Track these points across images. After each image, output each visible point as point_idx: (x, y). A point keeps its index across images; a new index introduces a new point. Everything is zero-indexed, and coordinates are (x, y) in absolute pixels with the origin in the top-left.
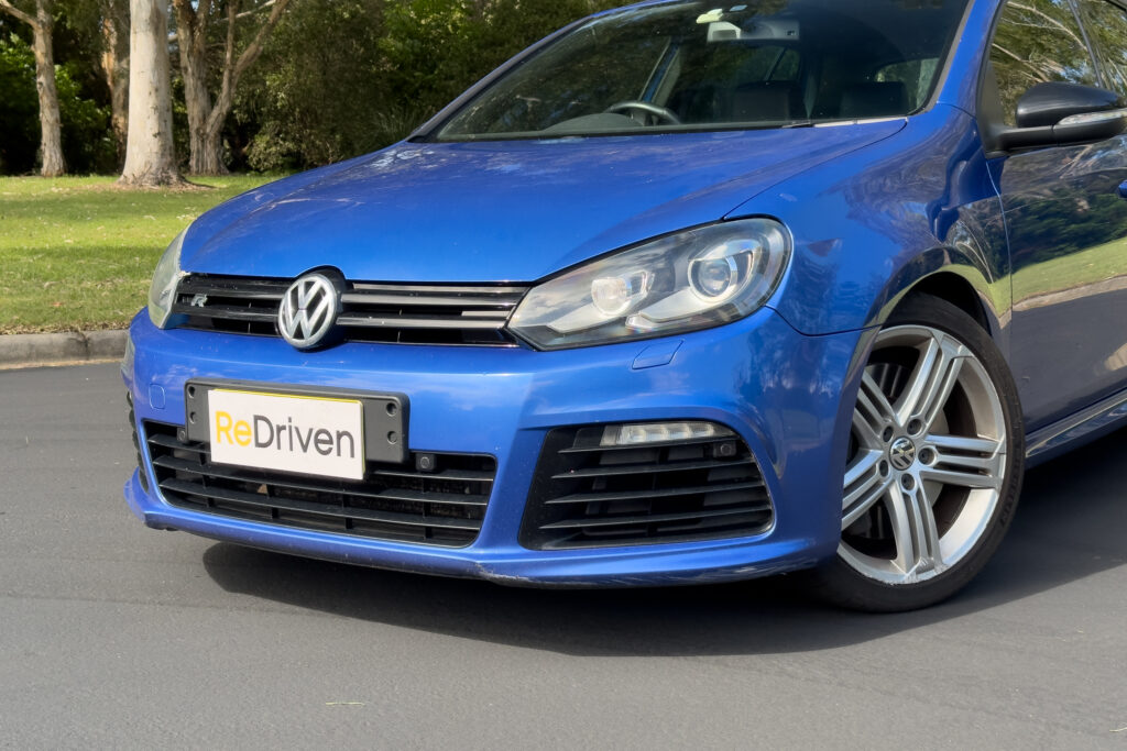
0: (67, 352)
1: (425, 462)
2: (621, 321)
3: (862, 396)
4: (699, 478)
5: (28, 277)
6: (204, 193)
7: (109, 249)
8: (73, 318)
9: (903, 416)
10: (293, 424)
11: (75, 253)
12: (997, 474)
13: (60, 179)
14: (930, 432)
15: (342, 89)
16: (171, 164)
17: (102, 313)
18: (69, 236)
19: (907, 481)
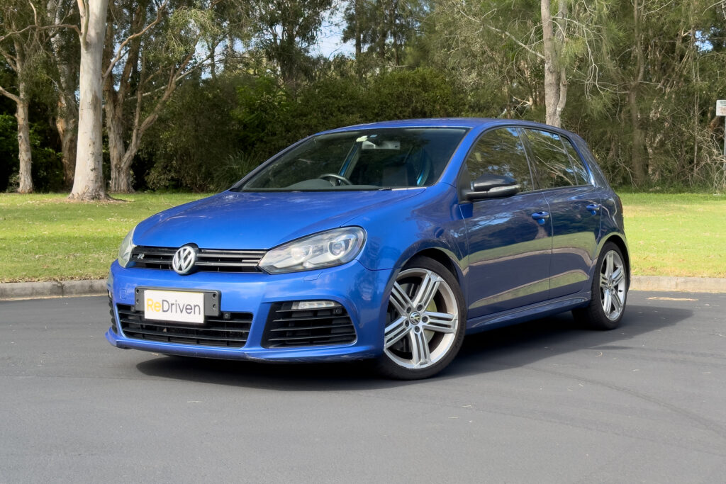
0: (52, 292)
1: (227, 316)
2: (301, 264)
3: (394, 291)
4: (329, 322)
5: (26, 252)
6: (121, 204)
7: (69, 237)
8: (55, 274)
9: (415, 304)
10: (177, 303)
11: (51, 240)
12: (454, 327)
13: (31, 195)
14: (426, 310)
15: (207, 141)
16: (101, 187)
17: (71, 272)
18: (45, 230)
19: (417, 329)
